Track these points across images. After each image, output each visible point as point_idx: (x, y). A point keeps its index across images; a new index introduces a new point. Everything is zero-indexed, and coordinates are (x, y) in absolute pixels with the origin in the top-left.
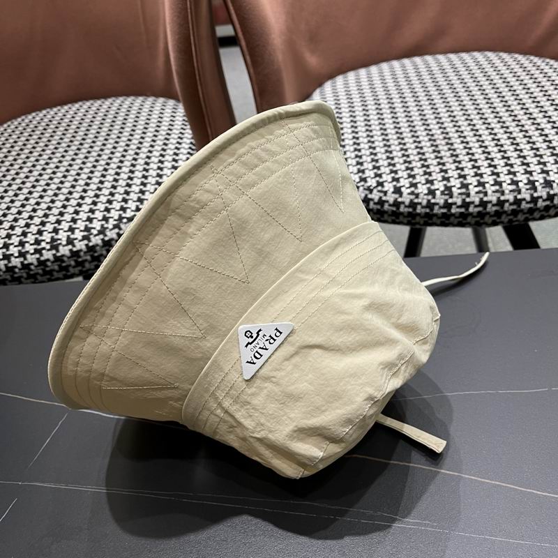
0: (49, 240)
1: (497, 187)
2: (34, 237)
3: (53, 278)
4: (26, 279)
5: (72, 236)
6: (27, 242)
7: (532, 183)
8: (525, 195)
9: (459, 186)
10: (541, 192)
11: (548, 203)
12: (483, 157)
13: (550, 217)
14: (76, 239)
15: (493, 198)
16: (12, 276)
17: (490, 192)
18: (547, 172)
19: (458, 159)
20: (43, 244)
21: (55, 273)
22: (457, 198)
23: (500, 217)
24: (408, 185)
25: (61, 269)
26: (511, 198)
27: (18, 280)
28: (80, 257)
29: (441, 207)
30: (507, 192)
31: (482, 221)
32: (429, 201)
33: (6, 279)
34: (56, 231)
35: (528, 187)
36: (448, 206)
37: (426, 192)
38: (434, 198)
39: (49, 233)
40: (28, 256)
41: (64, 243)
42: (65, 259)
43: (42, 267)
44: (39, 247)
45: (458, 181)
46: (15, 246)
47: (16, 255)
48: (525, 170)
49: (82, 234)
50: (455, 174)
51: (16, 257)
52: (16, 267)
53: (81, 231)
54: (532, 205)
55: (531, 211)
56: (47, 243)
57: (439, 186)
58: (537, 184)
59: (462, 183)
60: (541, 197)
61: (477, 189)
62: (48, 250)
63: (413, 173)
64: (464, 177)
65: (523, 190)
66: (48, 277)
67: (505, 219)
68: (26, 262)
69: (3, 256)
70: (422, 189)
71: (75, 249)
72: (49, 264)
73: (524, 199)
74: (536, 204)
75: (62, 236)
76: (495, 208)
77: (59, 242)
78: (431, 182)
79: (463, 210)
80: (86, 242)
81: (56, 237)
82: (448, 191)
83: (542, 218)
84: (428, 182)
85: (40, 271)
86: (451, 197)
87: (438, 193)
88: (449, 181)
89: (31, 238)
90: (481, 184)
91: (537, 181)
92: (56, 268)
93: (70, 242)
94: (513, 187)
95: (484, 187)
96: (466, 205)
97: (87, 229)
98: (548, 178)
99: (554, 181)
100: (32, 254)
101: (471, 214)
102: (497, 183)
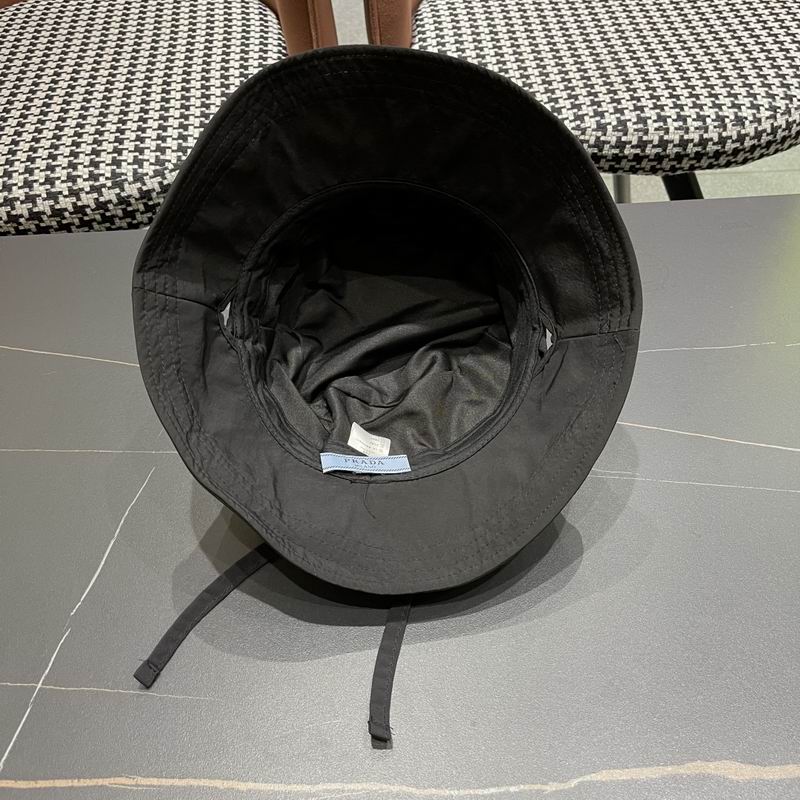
0: (109, 175)
1: (681, 123)
3: (113, 227)
4: (78, 227)
5: (140, 171)
6: (79, 176)
7: (721, 119)
8: (713, 134)
9: (635, 120)
10: (731, 131)
11: (738, 145)
12: (662, 85)
13: (737, 163)
14: (147, 174)
15: (675, 136)
16: (59, 223)
17: (672, 129)
18: (739, 107)
19: (632, 87)
20: (102, 180)
21: (117, 221)
22: (633, 135)
24: (572, 118)
25: (127, 214)
26: (696, 137)
27: (67, 228)
28: (151, 199)
29: (612, 147)
30: (692, 129)
31: (658, 166)
32: (598, 138)
33: (51, 227)
34: (116, 163)
35: (716, 124)
36: (621, 145)
37: (595, 126)
38: (605, 135)
39: (107, 165)
40: (83, 196)
41: (131, 179)
42: (133, 201)
43: (101, 211)
44: (97, 184)
45: (634, 114)
46: (63, 182)
47: (66, 193)
48: (713, 102)
49: (153, 167)
50: (630, 105)
51: (65, 196)
52: (66, 210)
53: (151, 164)
54: (719, 147)
55: (717, 155)
56: (107, 178)
57: (611, 119)
58: (727, 120)
59: (638, 116)
60: (731, 137)
61: (656, 125)
62: (109, 188)
63: (577, 102)
64: (641, 109)
65: (711, 128)
66: (108, 225)
67: (686, 164)
68: (79, 203)
69: (47, 194)
70: (590, 123)
71: (145, 188)
72: (110, 206)
73: (711, 139)
74: (724, 147)
75: (127, 169)
76: (676, 150)
77: (123, 177)
78: (602, 115)
79: (638, 151)
80: (159, 179)
81: (118, 171)
82: (622, 126)
83: (728, 165)
84: (596, 114)
85: (98, 217)
86: (626, 134)
87: (609, 128)
88: (623, 114)
89: (82, 171)
90: (662, 119)
91: (728, 117)
92: (120, 213)
93: (138, 178)
94: (700, 124)
95: (665, 122)
96: (642, 145)
97: (159, 162)
98: (740, 114)
99: (746, 118)
100: (87, 193)
101: (647, 156)
102: (680, 118)
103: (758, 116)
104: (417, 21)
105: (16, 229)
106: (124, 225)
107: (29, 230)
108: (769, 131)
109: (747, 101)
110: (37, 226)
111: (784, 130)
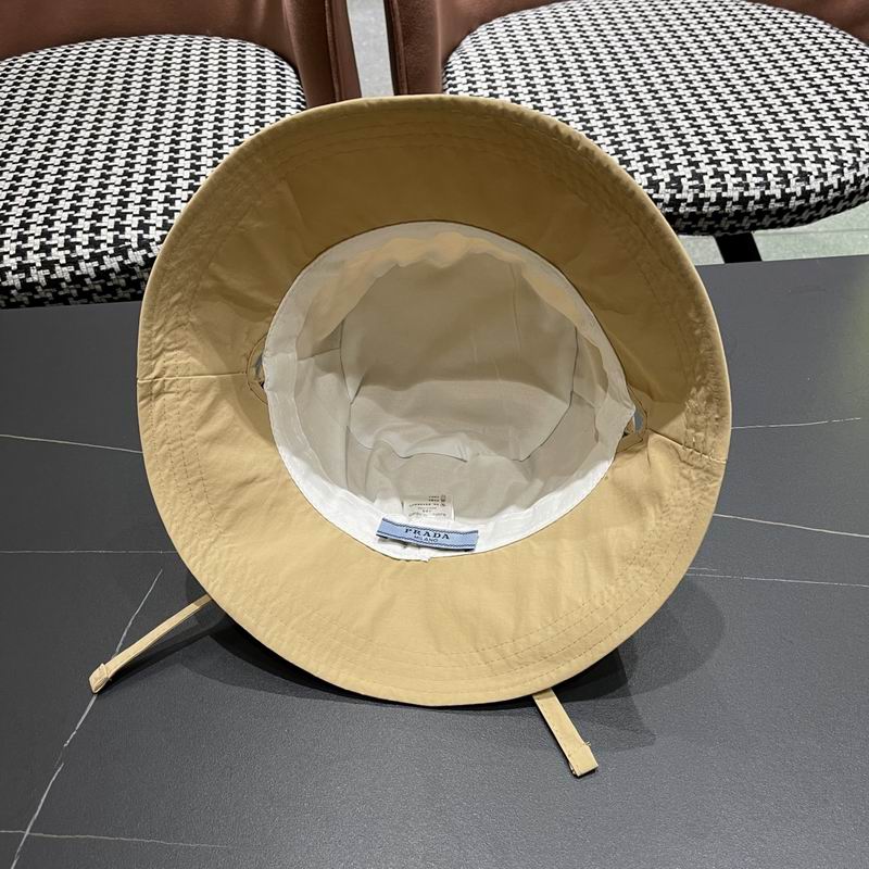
1: (740, 179)
2: (86, 236)
3: (115, 298)
4: (76, 299)
7: (783, 175)
8: (775, 190)
9: (690, 176)
10: (795, 187)
12: (717, 138)
13: (803, 222)
14: (153, 240)
15: (733, 193)
16: (55, 294)
17: (730, 186)
18: (802, 161)
19: (684, 141)
20: (103, 247)
21: (120, 291)
22: (688, 192)
23: (740, 221)
25: (130, 284)
26: (757, 194)
27: (64, 300)
29: (666, 205)
30: (752, 185)
31: (717, 226)
33: (46, 299)
34: (120, 228)
35: (778, 179)
36: (675, 203)
37: (646, 183)
38: (657, 192)
39: (109, 230)
40: (82, 264)
42: (137, 269)
43: (102, 281)
45: (689, 169)
46: (60, 249)
47: (63, 261)
48: (774, 156)
49: (160, 233)
50: (684, 160)
51: (62, 266)
52: (63, 280)
53: (158, 229)
54: (782, 205)
55: (780, 213)
57: (663, 175)
58: (790, 176)
59: (693, 171)
60: (794, 194)
61: (714, 181)
62: (111, 256)
63: (626, 158)
64: (696, 164)
65: (773, 184)
66: (109, 296)
67: (747, 223)
68: (78, 273)
69: (42, 262)
70: (641, 179)
72: (113, 276)
73: (774, 196)
74: (787, 204)
76: (735, 208)
77: (127, 244)
78: (653, 170)
79: (694, 209)
82: (676, 182)
84: (647, 169)
85: (98, 287)
86: (680, 191)
87: (662, 185)
88: (676, 170)
89: (82, 238)
90: (718, 174)
91: (791, 172)
92: (122, 282)
93: (144, 244)
94: (761, 179)
95: (723, 179)
96: (698, 202)
97: (166, 226)
98: (803, 169)
99: (811, 173)
101: (704, 215)
102: (738, 173)
103: (823, 170)
104: (447, 73)
105: (7, 302)
106: (127, 295)
107: (22, 303)
108: (836, 186)
109: (811, 155)
110: (30, 298)
111: (852, 186)
